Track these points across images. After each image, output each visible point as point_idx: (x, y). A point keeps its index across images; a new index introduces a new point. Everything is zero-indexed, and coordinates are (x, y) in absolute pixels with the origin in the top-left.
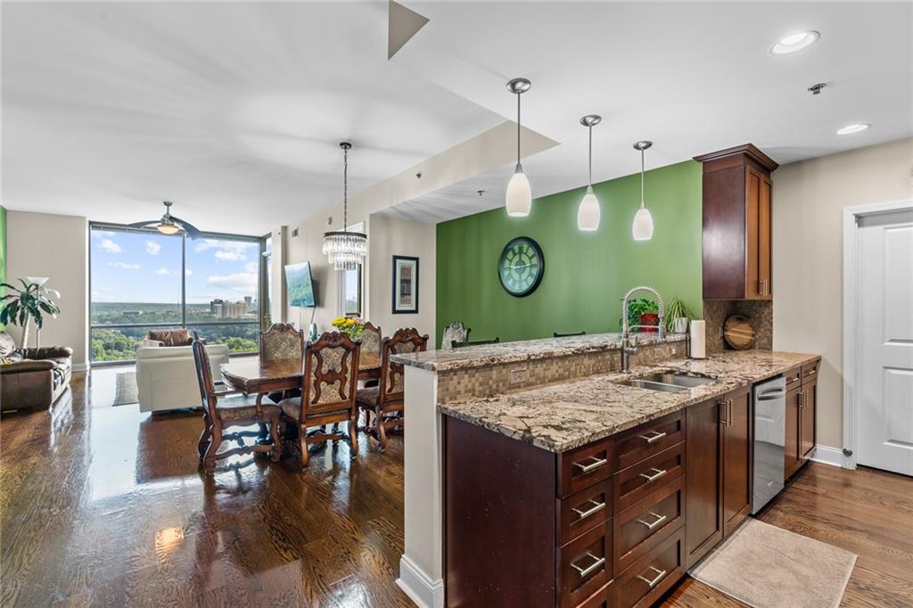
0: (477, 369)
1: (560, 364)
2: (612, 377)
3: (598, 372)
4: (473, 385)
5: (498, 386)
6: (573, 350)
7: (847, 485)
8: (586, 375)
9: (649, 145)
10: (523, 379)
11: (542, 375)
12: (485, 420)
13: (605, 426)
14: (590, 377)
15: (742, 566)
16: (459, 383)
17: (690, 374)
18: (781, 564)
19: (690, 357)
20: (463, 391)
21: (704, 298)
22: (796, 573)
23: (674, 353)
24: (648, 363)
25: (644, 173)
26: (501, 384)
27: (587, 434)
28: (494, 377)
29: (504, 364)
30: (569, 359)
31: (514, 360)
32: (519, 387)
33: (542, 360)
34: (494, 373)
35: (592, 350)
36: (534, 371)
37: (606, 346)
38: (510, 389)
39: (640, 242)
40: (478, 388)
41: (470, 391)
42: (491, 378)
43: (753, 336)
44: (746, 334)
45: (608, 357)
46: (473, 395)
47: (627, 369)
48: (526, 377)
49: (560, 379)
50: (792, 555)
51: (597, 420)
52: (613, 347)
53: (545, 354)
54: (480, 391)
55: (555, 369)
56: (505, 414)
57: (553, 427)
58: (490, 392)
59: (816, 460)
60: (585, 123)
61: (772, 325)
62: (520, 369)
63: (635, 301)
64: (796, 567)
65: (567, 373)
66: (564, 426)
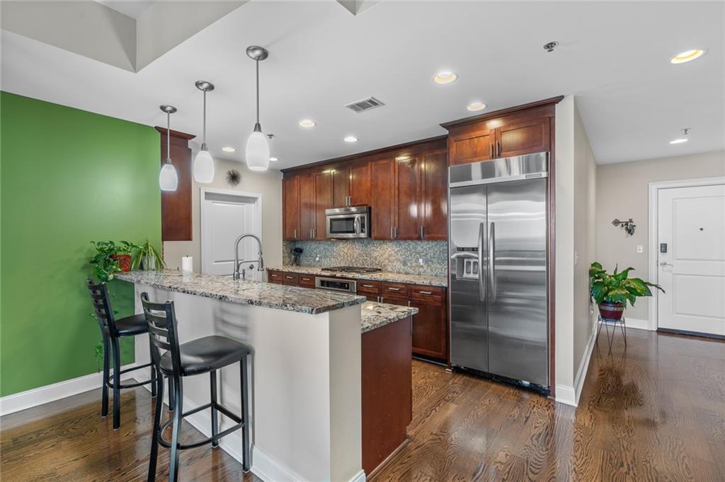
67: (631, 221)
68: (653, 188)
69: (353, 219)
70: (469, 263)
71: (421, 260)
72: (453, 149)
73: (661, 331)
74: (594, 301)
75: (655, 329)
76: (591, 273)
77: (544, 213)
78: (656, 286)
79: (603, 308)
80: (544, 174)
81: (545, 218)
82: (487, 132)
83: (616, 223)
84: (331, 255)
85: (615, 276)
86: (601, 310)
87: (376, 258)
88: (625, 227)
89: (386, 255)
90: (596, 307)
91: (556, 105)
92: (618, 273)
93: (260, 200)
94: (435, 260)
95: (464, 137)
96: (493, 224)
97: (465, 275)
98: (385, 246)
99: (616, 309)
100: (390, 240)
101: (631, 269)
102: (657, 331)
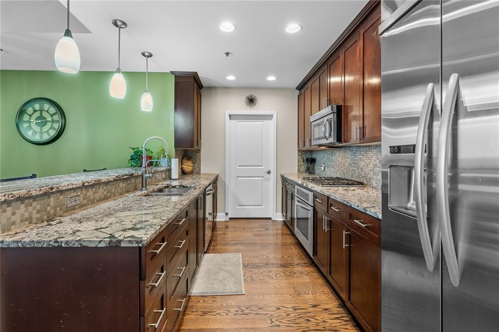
0: (34, 198)
1: (105, 188)
2: (139, 193)
3: (128, 192)
4: (31, 214)
5: (55, 211)
6: (114, 177)
7: (227, 227)
8: (121, 194)
9: (150, 56)
10: (78, 202)
11: (92, 197)
12: (61, 239)
13: (163, 220)
14: (124, 195)
15: (208, 278)
16: (14, 214)
17: (177, 187)
18: (221, 269)
19: (171, 179)
20: (18, 221)
21: (175, 147)
22: (226, 271)
23: (164, 177)
24: (153, 183)
25: (148, 73)
26: (58, 209)
27: (158, 228)
28: (52, 204)
29: (61, 192)
30: (111, 184)
31: (71, 187)
32: (75, 209)
33: (92, 186)
34: (52, 199)
35: (125, 177)
36: (86, 195)
37: (133, 174)
38: (66, 212)
39: (144, 111)
40: (35, 216)
41: (26, 220)
42: (49, 205)
43: (193, 167)
44: (191, 166)
45: (133, 181)
46: (30, 223)
47: (146, 187)
48: (80, 200)
49: (105, 199)
50: (222, 264)
51: (154, 218)
52: (136, 174)
53: (96, 181)
54: (37, 219)
55: (101, 192)
56: (78, 231)
57: (129, 229)
58: (48, 217)
59: (217, 220)
60: (115, 24)
61: (200, 162)
62: (75, 194)
63: (138, 148)
64: (226, 268)
65: (109, 194)
66: (138, 226)
84: (331, 164)
87: (362, 169)
93: (275, 117)
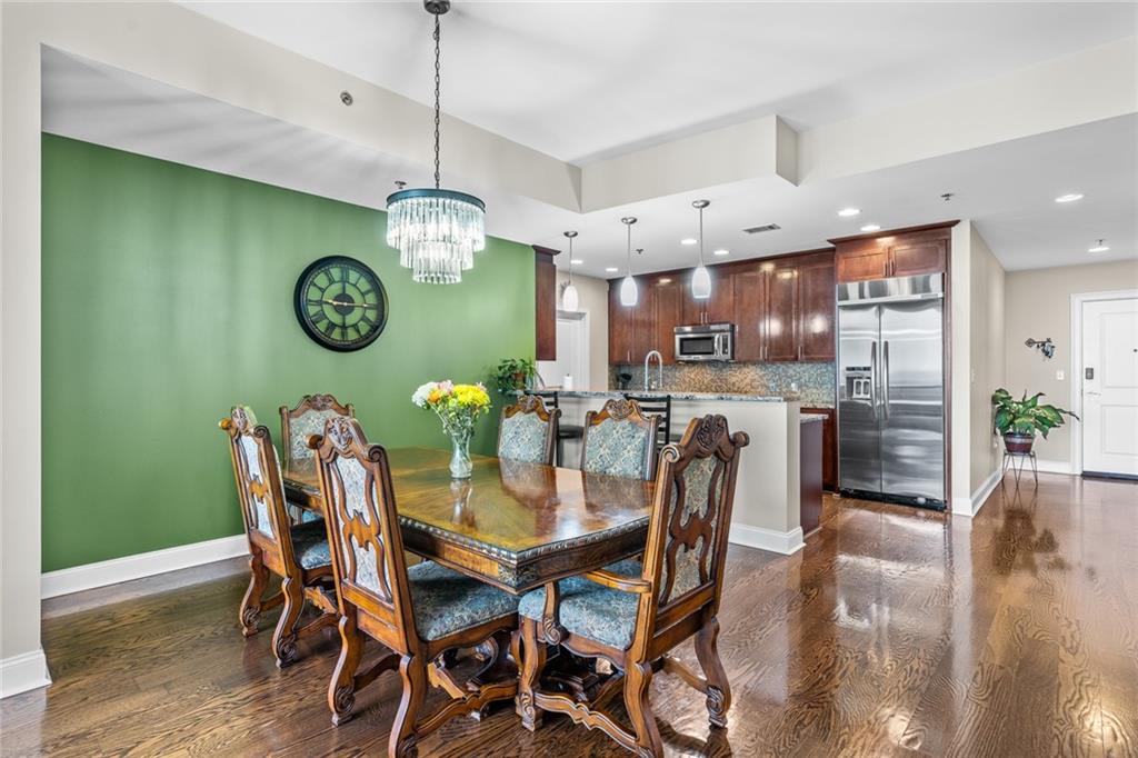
67: (1049, 340)
68: (1076, 300)
69: (712, 339)
70: (859, 383)
71: (793, 385)
72: (842, 266)
73: (1086, 475)
74: (998, 431)
75: (1079, 472)
76: (995, 400)
77: (940, 330)
78: (1070, 413)
79: (1009, 440)
80: (940, 295)
81: (941, 337)
82: (880, 250)
83: (1030, 343)
84: (673, 382)
85: (1024, 403)
86: (1007, 443)
87: (734, 384)
88: (1040, 350)
89: (748, 381)
90: (1001, 439)
91: (953, 228)
92: (1026, 400)
93: (588, 317)
94: (811, 385)
95: (854, 254)
96: (886, 343)
97: (855, 395)
98: (746, 370)
99: (1023, 441)
100: (754, 363)
101: (1041, 394)
102: (1082, 475)
